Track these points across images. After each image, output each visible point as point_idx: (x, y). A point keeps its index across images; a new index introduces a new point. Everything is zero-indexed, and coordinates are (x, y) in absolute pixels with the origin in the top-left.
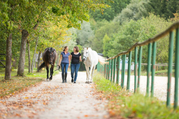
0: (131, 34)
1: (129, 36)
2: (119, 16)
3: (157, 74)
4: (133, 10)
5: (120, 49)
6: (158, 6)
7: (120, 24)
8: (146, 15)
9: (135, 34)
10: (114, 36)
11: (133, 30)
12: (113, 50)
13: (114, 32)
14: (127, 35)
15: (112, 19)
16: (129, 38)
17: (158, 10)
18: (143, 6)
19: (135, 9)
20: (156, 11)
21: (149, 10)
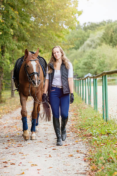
0: (91, 59)
1: (89, 60)
2: (83, 46)
3: (109, 84)
4: (92, 42)
5: (84, 68)
6: (108, 38)
7: (84, 51)
8: (100, 45)
9: (93, 58)
10: (80, 60)
11: (92, 56)
12: (80, 70)
13: (80, 57)
14: (88, 59)
15: (78, 48)
16: (90, 61)
17: (108, 41)
18: (98, 39)
19: (93, 41)
20: (106, 42)
21: (102, 42)
